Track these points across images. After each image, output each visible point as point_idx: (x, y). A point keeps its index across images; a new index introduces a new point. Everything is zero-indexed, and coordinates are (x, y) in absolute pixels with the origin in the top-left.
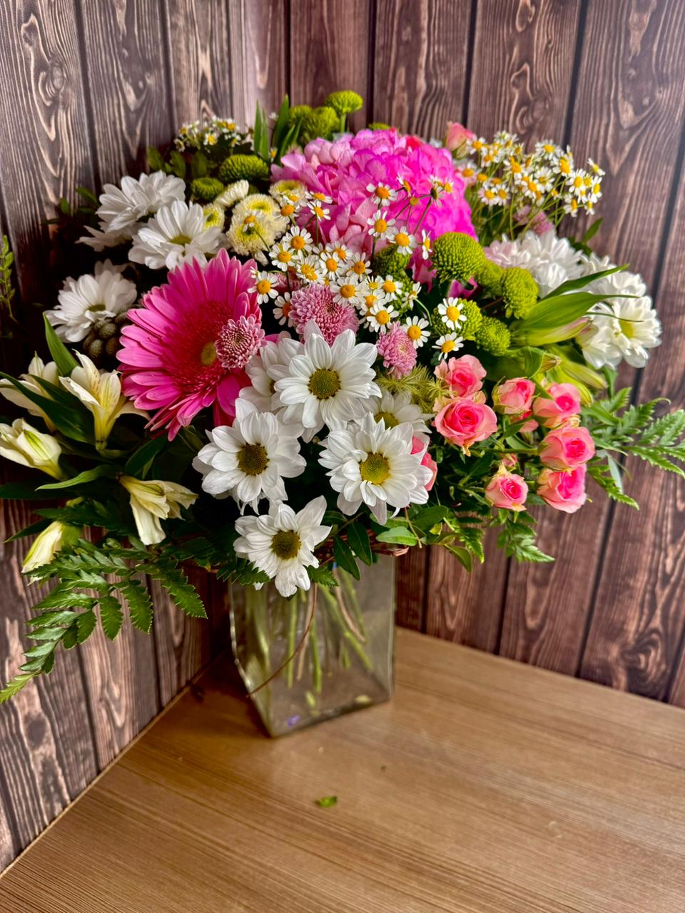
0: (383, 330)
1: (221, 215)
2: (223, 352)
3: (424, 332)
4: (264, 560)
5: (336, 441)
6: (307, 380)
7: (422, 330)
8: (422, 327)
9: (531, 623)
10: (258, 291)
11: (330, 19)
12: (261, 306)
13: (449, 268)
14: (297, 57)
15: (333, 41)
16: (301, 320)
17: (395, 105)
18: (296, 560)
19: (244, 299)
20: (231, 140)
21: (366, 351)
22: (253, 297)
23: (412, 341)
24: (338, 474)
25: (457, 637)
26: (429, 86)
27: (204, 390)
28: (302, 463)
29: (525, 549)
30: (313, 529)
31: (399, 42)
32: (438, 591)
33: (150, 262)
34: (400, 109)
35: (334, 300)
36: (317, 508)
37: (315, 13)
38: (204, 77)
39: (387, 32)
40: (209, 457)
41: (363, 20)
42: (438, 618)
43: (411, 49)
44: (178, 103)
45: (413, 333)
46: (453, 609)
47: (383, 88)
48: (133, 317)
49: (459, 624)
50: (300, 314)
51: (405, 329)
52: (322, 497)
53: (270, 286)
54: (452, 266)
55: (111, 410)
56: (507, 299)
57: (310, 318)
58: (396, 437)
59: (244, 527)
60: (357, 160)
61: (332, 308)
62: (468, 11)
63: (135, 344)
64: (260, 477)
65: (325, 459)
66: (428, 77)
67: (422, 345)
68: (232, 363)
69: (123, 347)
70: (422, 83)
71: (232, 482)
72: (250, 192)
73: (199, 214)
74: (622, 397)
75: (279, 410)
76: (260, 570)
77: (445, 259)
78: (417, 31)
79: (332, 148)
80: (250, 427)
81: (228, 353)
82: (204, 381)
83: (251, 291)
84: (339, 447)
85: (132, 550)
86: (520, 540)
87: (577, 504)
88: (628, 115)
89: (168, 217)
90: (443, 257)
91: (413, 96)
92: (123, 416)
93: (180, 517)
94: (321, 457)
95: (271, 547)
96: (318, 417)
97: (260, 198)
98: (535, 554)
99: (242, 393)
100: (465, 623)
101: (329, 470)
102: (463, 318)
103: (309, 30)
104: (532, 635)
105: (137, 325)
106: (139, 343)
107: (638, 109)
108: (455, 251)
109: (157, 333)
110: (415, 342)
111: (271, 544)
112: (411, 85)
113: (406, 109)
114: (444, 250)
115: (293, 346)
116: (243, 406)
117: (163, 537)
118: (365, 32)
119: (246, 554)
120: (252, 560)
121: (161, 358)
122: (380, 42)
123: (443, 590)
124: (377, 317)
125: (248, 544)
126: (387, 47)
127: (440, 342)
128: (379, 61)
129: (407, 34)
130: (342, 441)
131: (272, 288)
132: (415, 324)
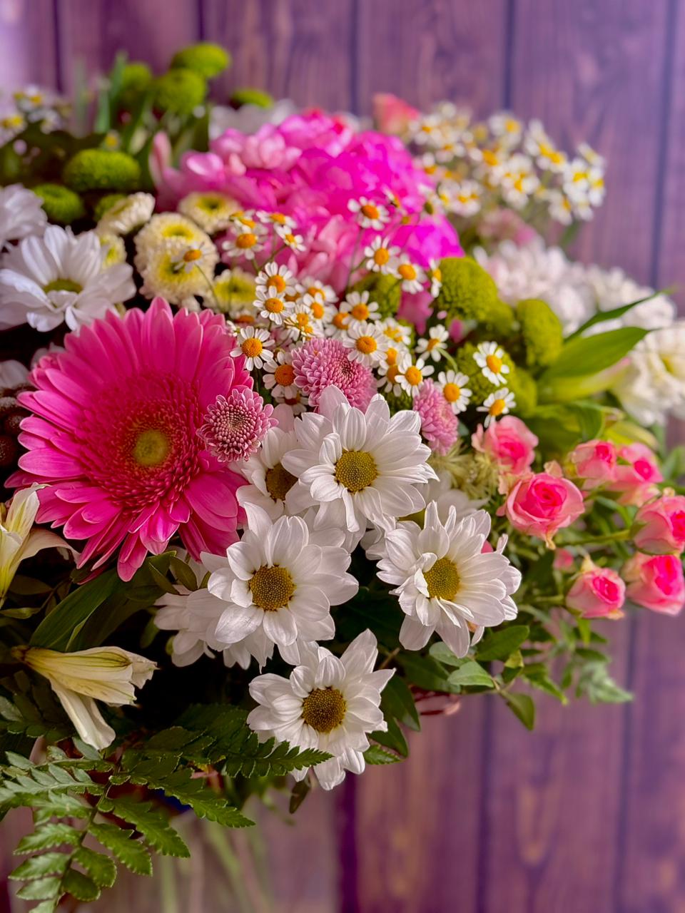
0: (415, 392)
1: (119, 245)
2: (216, 441)
3: (463, 392)
4: (297, 737)
5: (395, 546)
6: (332, 468)
7: (461, 388)
8: (461, 384)
9: (533, 853)
10: (246, 352)
12: (252, 374)
16: (314, 388)
18: (343, 728)
19: (227, 365)
21: (408, 420)
22: (239, 362)
23: (450, 404)
24: (406, 590)
27: (164, 499)
28: (353, 582)
29: (599, 686)
30: (366, 677)
33: (36, 321)
35: (350, 357)
36: (365, 646)
40: (222, 588)
42: (374, 882)
45: (450, 393)
46: (401, 860)
48: (30, 405)
50: (311, 379)
51: (439, 388)
52: (368, 631)
53: (259, 346)
57: (325, 384)
58: (468, 531)
59: (263, 692)
60: (304, 164)
61: (349, 368)
63: (41, 444)
65: (386, 572)
66: (294, 15)
67: (464, 409)
69: (27, 451)
70: (283, 23)
71: (253, 622)
72: (157, 210)
73: (93, 247)
76: (301, 751)
81: (224, 442)
82: (163, 487)
83: (234, 354)
84: (398, 554)
85: (81, 760)
87: (678, 603)
88: (588, 71)
89: (39, 252)
90: (450, 291)
92: (41, 552)
93: (132, 702)
94: (380, 570)
95: (302, 717)
98: (612, 692)
99: (239, 493)
101: (395, 587)
102: (505, 369)
104: (535, 876)
105: (36, 416)
106: (48, 443)
107: (602, 63)
109: (65, 424)
110: (453, 404)
111: (301, 712)
113: (264, 61)
115: (316, 422)
117: (112, 738)
119: (270, 732)
121: (78, 462)
124: (407, 376)
125: (273, 715)
127: (489, 401)
130: (402, 545)
131: (264, 348)
132: (450, 381)
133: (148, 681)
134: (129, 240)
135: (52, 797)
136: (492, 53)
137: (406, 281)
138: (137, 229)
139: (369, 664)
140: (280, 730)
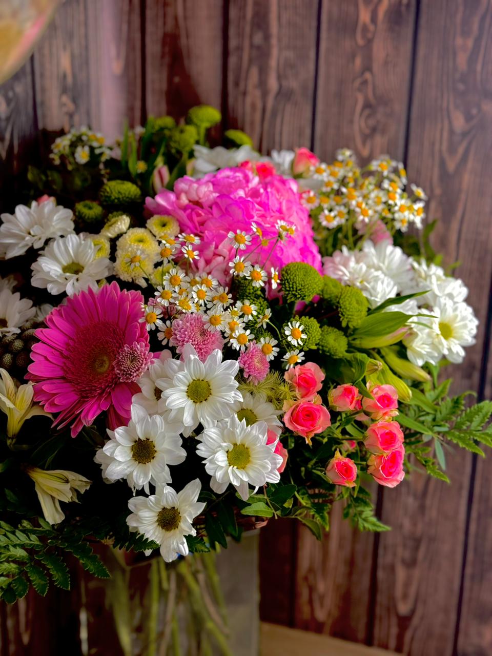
0: (243, 348)
1: (107, 246)
2: (121, 370)
3: (274, 349)
4: (151, 532)
5: (209, 436)
6: (185, 388)
7: (273, 347)
8: (273, 345)
9: (403, 608)
10: (147, 321)
11: (185, 18)
12: (149, 332)
13: (294, 292)
14: (154, 48)
15: (187, 37)
16: (181, 343)
17: (249, 100)
18: (177, 531)
19: (136, 327)
21: (231, 366)
22: (143, 325)
23: (265, 355)
24: (212, 462)
25: (327, 628)
26: (280, 86)
27: (101, 395)
28: (184, 453)
29: (365, 520)
30: (191, 505)
31: (252, 46)
32: (306, 579)
33: (52, 289)
34: (253, 106)
35: (205, 327)
36: (194, 488)
37: (170, 11)
39: (240, 35)
40: (111, 450)
41: (217, 22)
42: (306, 610)
43: (262, 54)
45: (265, 349)
46: (322, 598)
47: (237, 84)
48: (39, 336)
49: (329, 614)
50: (179, 339)
51: (260, 346)
52: (198, 480)
53: (156, 317)
54: (296, 291)
56: (342, 314)
57: (187, 342)
58: (254, 432)
59: (135, 506)
60: (219, 201)
61: (204, 333)
62: (314, 23)
63: (42, 358)
64: (149, 465)
65: (201, 450)
66: (279, 78)
67: (273, 358)
68: (128, 378)
69: (33, 362)
70: (273, 84)
71: (129, 469)
72: (132, 226)
73: (90, 248)
74: (444, 388)
75: (165, 412)
76: (149, 540)
77: (291, 286)
78: (267, 37)
79: (198, 189)
80: (143, 427)
81: (124, 371)
82: (101, 388)
83: (141, 321)
84: (211, 441)
85: (41, 529)
86: (361, 513)
89: (63, 248)
90: (289, 284)
91: (265, 94)
92: (34, 417)
93: (77, 501)
94: (198, 449)
95: (158, 521)
96: (194, 417)
97: (139, 232)
98: (374, 525)
99: (134, 399)
100: (336, 613)
101: (205, 459)
102: (304, 336)
103: (165, 23)
104: (404, 622)
105: (43, 342)
106: (46, 358)
107: (468, 118)
108: (298, 280)
109: (58, 347)
110: (267, 356)
111: (156, 519)
112: (262, 84)
113: (259, 105)
114: (290, 278)
115: (176, 364)
116: (136, 411)
117: (63, 518)
118: (218, 34)
119: (136, 528)
120: (142, 533)
121: (62, 368)
122: (233, 43)
123: (311, 578)
124: (238, 339)
125: (139, 520)
126: (239, 48)
127: (287, 356)
128: (232, 60)
129: (258, 39)
130: (214, 436)
131: (157, 319)
132: (267, 342)
133: (86, 490)
134: (113, 242)
135: (11, 548)
136: (400, 108)
137: (255, 281)
138: (120, 236)
139: (194, 498)
140: (143, 527)
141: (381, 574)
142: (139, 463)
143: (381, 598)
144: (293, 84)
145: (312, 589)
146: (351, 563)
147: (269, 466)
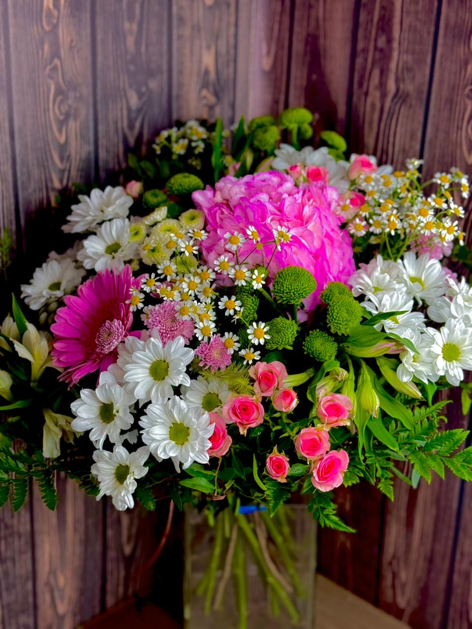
0: (206, 339)
2: (99, 341)
3: (236, 344)
5: (152, 411)
6: (149, 366)
7: (235, 342)
8: (235, 340)
10: (132, 303)
11: (324, 19)
12: (132, 313)
14: (298, 47)
15: (325, 37)
16: (151, 327)
17: (369, 100)
19: (122, 306)
20: (196, 147)
21: (186, 353)
22: (128, 306)
24: (148, 433)
25: (406, 615)
26: (398, 90)
29: (327, 517)
31: (376, 48)
32: (390, 564)
33: (87, 264)
34: (373, 105)
35: (176, 315)
37: (313, 12)
38: (207, 72)
39: (367, 38)
41: (349, 25)
42: (389, 593)
43: (384, 55)
44: (178, 97)
45: (228, 344)
46: (403, 586)
47: (361, 85)
48: (67, 301)
49: (408, 603)
51: (223, 339)
53: (138, 300)
55: (42, 362)
57: (156, 326)
59: (98, 457)
61: (174, 320)
62: (432, 29)
64: (109, 425)
65: (144, 422)
66: (397, 80)
67: (233, 352)
68: (102, 350)
69: (55, 322)
70: (391, 86)
71: (90, 425)
72: (168, 217)
78: (389, 41)
79: (230, 188)
80: (104, 393)
81: (101, 343)
83: (127, 302)
84: (154, 415)
89: (108, 230)
91: (384, 95)
93: (73, 443)
94: (141, 420)
95: (114, 474)
100: (415, 604)
101: (143, 429)
102: (267, 337)
103: (308, 25)
105: (69, 307)
110: (229, 349)
111: (114, 471)
112: (382, 85)
113: (378, 106)
116: (104, 378)
117: (58, 455)
118: (348, 35)
119: (97, 476)
120: (99, 480)
121: (80, 332)
122: (360, 45)
123: (394, 563)
124: (202, 330)
126: (365, 50)
127: (242, 353)
128: (359, 61)
129: (382, 42)
130: (158, 412)
131: (140, 302)
132: (230, 337)
139: (141, 461)
141: (456, 578)
142: (104, 422)
143: (455, 601)
144: (409, 87)
145: (395, 575)
146: (431, 560)
147: (196, 448)
